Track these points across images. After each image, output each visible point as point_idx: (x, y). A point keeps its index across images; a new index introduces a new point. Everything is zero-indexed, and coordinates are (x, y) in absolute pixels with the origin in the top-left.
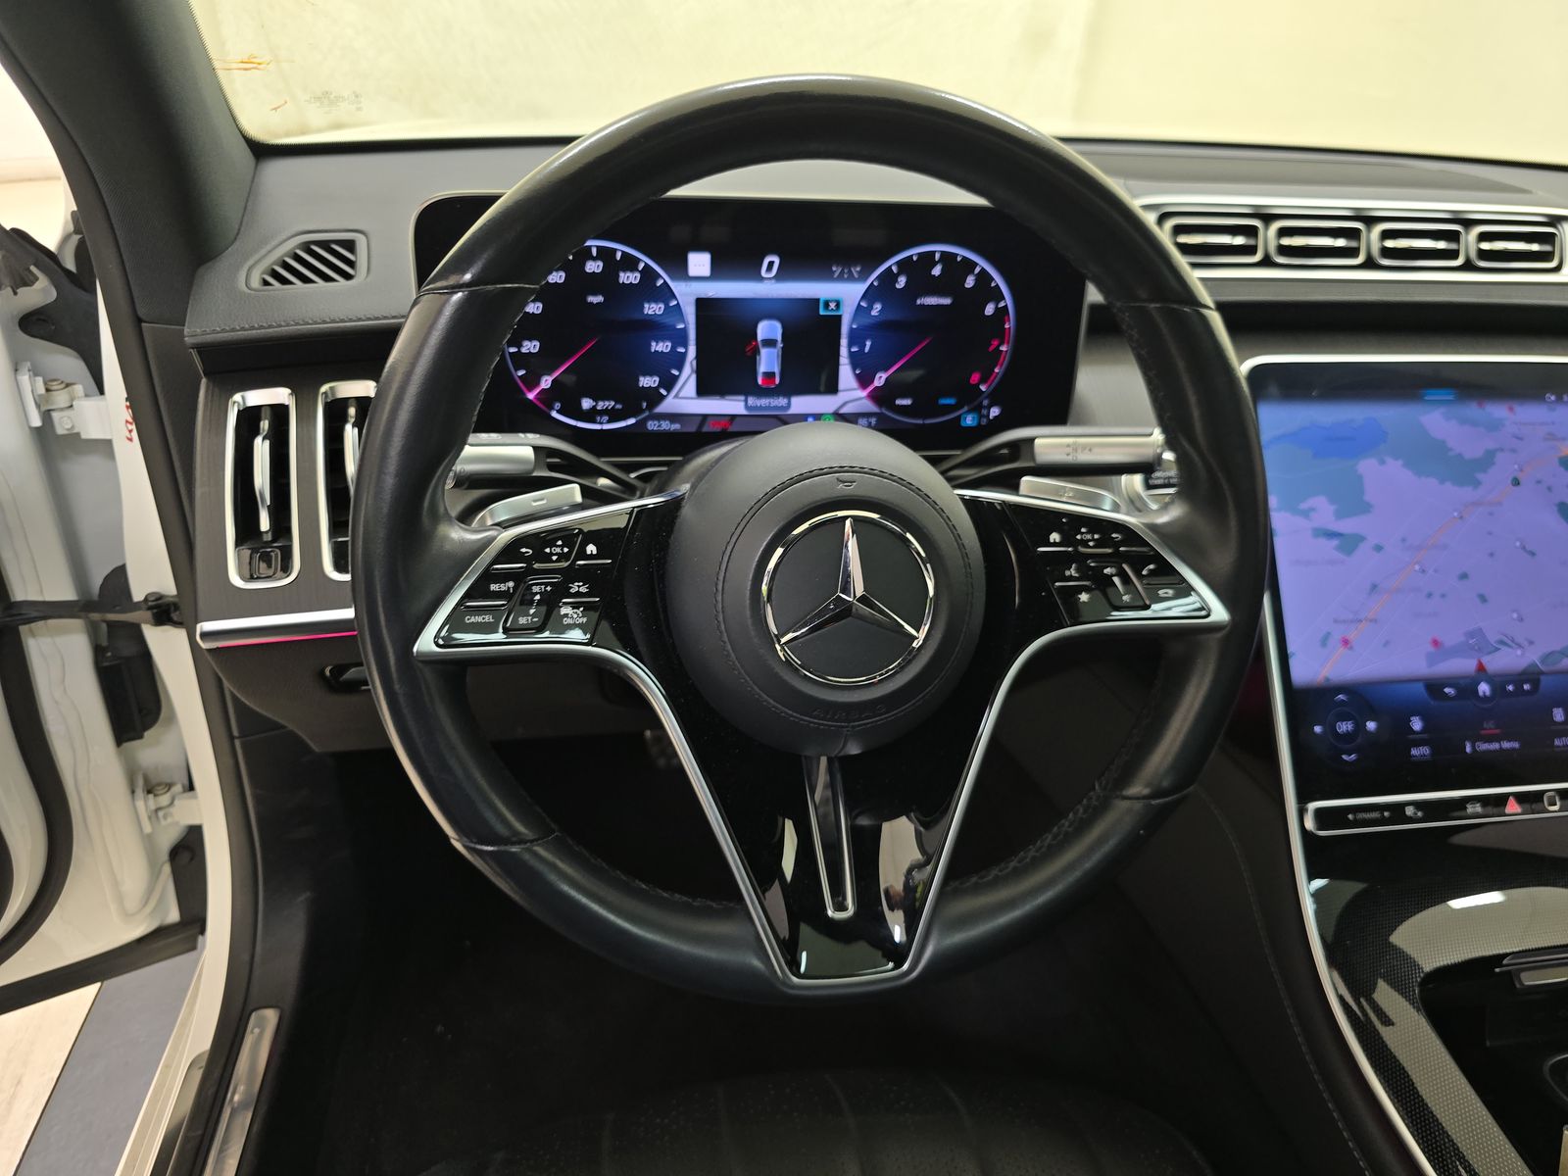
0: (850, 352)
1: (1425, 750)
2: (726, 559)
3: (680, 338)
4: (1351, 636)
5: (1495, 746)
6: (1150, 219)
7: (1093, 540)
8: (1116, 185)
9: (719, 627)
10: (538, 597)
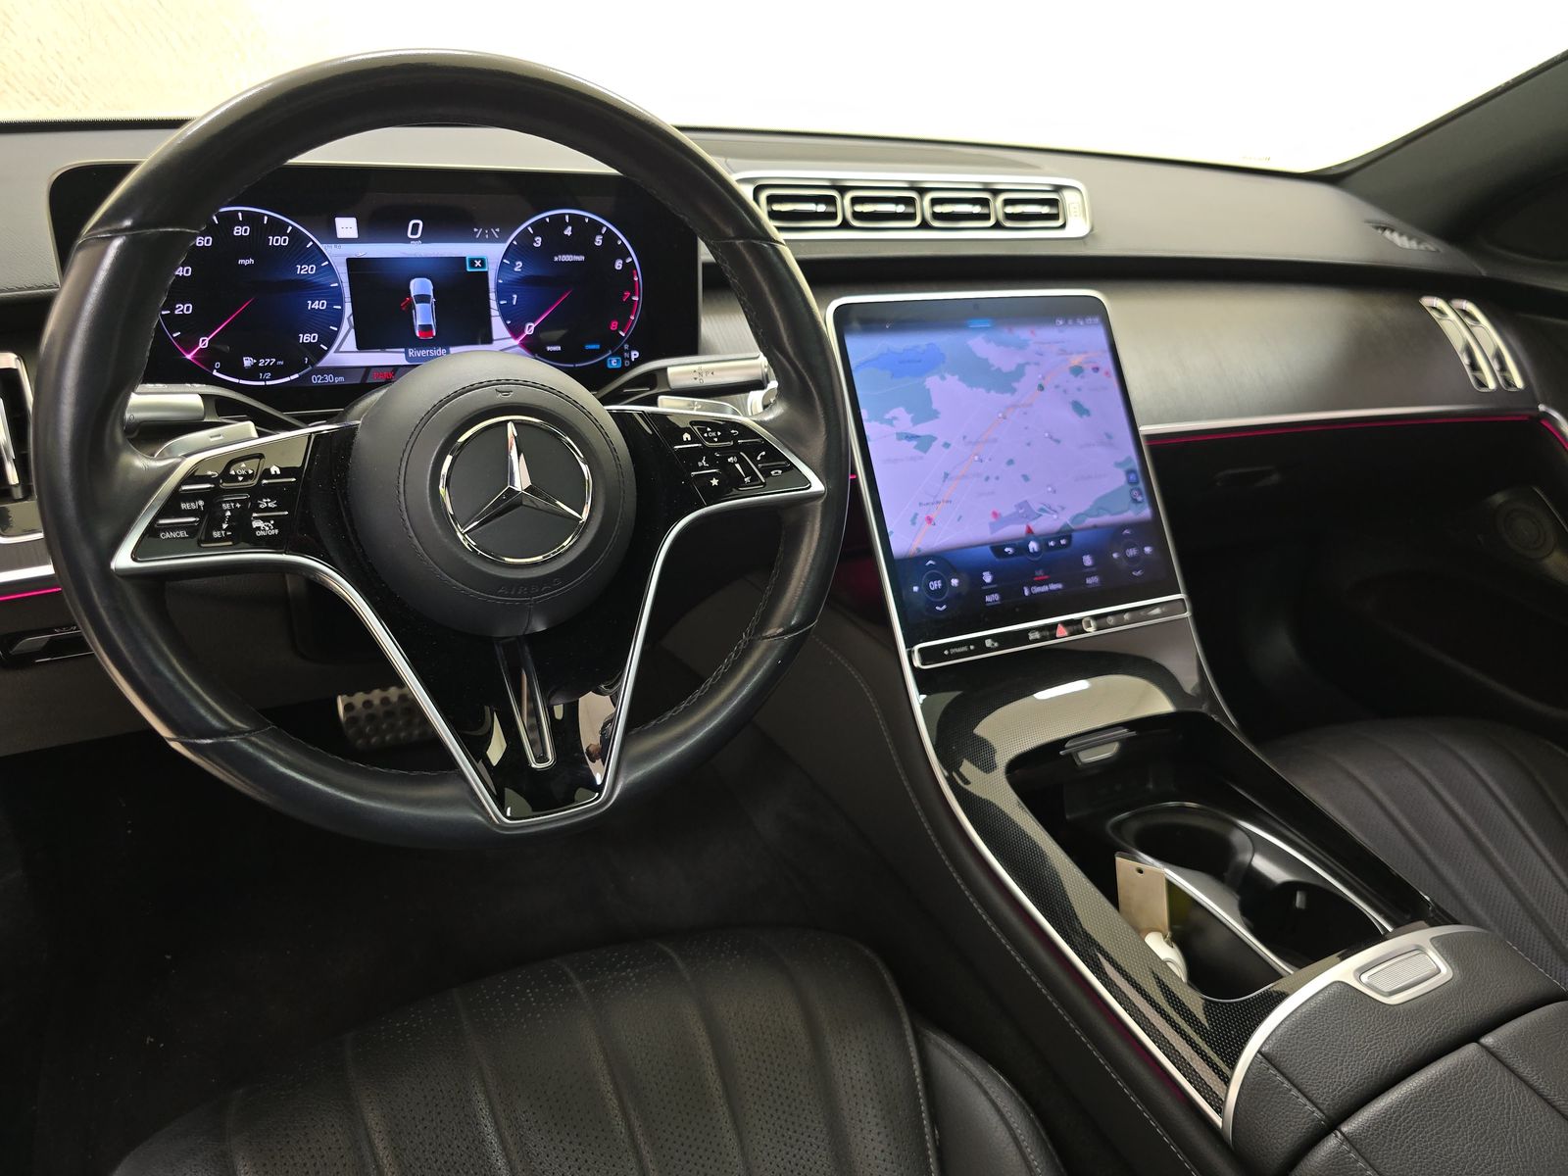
0: (500, 306)
1: (996, 597)
2: (404, 464)
3: (336, 296)
4: (934, 515)
5: (1045, 588)
6: (746, 192)
7: (717, 436)
8: (717, 163)
9: (404, 525)
10: (228, 513)
